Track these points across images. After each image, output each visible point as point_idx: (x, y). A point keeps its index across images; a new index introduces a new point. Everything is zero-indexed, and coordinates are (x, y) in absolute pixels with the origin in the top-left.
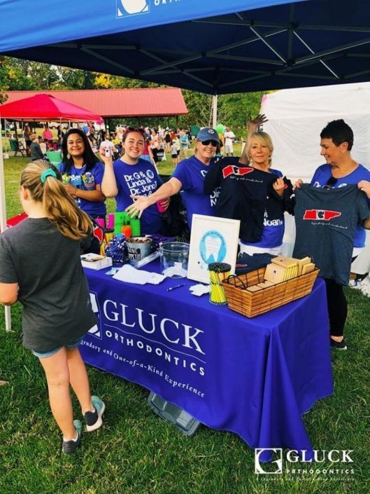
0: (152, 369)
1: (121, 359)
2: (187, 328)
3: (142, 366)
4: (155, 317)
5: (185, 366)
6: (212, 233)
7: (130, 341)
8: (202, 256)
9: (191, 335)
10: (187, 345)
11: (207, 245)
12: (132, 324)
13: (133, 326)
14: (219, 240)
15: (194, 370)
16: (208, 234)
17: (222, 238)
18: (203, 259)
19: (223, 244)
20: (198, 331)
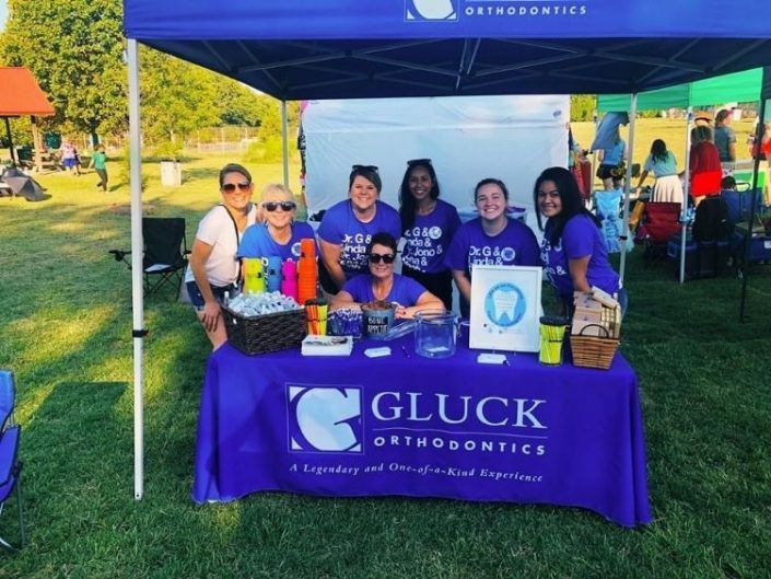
0: (456, 472)
1: (403, 468)
2: (521, 403)
3: (437, 471)
4: (469, 400)
5: (514, 450)
6: (503, 286)
7: (422, 440)
8: (489, 316)
9: (525, 410)
10: (520, 423)
11: (496, 302)
12: (426, 416)
13: (428, 419)
14: (515, 295)
15: (528, 453)
16: (497, 288)
17: (518, 291)
18: (492, 320)
19: (521, 297)
20: (537, 402)
